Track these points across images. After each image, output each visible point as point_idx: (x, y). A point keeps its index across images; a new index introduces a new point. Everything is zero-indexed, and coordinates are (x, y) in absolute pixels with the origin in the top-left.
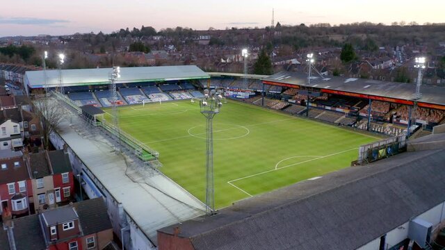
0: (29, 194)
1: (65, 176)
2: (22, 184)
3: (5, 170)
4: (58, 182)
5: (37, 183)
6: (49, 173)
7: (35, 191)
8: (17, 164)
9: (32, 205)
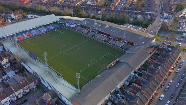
0: (29, 87)
1: (37, 81)
2: (27, 86)
3: (22, 84)
4: (35, 83)
5: (30, 85)
6: (33, 81)
7: (30, 86)
8: (24, 81)
9: (30, 90)
